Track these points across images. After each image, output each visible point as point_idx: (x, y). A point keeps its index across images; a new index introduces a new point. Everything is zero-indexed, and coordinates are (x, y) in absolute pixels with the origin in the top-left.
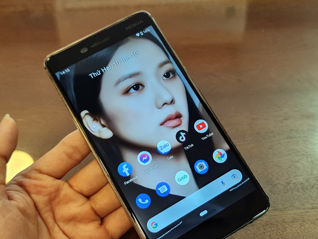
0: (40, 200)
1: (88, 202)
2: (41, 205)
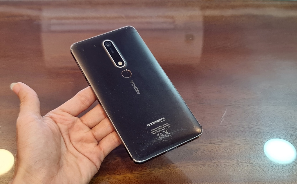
0: (63, 128)
1: (91, 131)
2: (63, 130)
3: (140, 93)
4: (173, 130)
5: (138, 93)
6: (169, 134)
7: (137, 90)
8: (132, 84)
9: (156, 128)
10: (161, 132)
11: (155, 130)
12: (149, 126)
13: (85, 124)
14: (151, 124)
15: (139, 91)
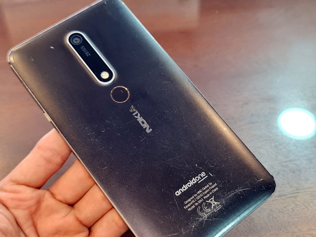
3: (151, 130)
4: (224, 195)
5: (148, 131)
6: (218, 205)
7: (146, 125)
8: (134, 114)
9: (193, 197)
10: (202, 202)
11: (192, 200)
12: (179, 194)
13: (60, 201)
14: (183, 190)
15: (148, 127)
